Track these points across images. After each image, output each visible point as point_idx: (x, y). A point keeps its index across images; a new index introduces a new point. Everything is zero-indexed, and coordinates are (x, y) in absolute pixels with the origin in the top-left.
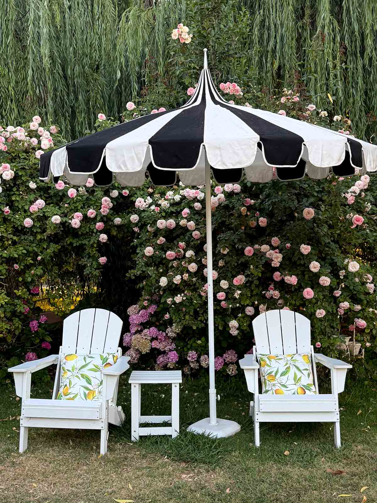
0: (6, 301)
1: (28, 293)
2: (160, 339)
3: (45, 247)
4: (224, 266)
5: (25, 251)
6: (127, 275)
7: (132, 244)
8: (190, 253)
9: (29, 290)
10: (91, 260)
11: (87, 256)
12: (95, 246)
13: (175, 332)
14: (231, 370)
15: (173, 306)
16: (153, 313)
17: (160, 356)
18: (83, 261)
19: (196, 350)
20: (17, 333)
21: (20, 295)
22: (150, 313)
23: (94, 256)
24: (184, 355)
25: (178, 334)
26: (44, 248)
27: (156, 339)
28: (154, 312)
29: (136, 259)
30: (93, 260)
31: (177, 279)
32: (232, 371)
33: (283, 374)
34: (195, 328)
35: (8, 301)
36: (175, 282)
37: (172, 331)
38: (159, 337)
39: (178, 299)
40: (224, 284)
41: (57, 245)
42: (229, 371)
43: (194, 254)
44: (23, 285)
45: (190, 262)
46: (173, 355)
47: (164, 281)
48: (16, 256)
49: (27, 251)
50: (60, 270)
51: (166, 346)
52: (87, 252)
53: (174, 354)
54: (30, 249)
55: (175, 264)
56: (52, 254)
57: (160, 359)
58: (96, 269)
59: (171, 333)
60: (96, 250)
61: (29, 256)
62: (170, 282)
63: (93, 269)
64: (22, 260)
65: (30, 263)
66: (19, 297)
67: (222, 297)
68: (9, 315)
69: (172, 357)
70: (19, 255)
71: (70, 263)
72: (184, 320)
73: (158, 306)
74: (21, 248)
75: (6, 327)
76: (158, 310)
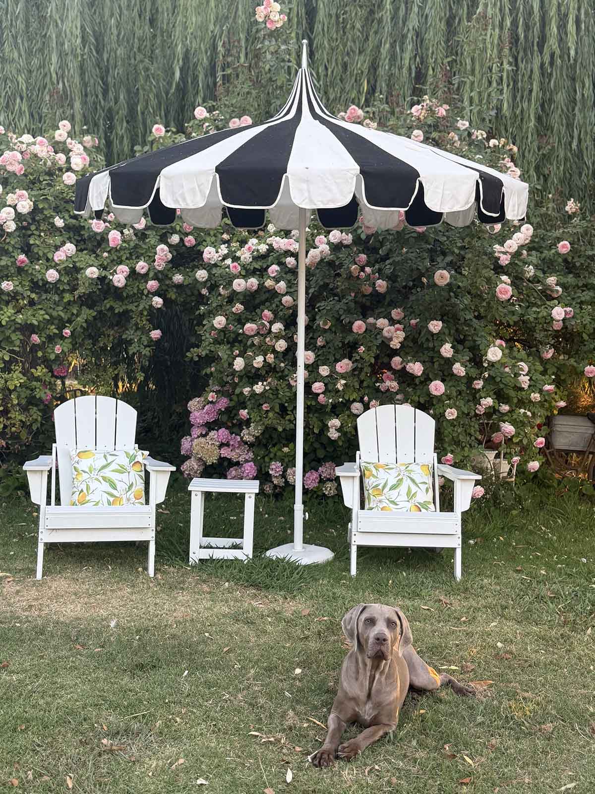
0: (22, 381)
1: (50, 374)
2: (232, 445)
3: (75, 312)
4: (324, 347)
5: (47, 317)
6: (188, 354)
7: (197, 313)
8: (277, 327)
9: (51, 371)
10: (139, 333)
11: (134, 327)
12: (145, 313)
13: (253, 436)
14: (329, 489)
16: (223, 410)
17: (231, 469)
18: (129, 334)
19: (282, 461)
20: (34, 427)
21: (39, 376)
22: (220, 410)
23: (143, 327)
24: (265, 466)
25: (257, 438)
26: (73, 314)
27: (228, 445)
28: (225, 408)
29: (201, 332)
30: (143, 333)
31: (259, 361)
33: (393, 488)
34: (280, 429)
35: (25, 382)
36: (255, 365)
37: (249, 434)
38: (231, 443)
39: (259, 388)
40: (324, 371)
41: (91, 311)
42: (326, 489)
43: (283, 328)
44: (43, 362)
45: (278, 337)
46: (249, 468)
47: (239, 364)
48: (36, 323)
49: (51, 316)
50: (94, 345)
51: (240, 455)
52: (133, 321)
53: (251, 466)
54: (55, 314)
55: (256, 340)
56: (85, 324)
57: (231, 472)
58: (146, 346)
59: (247, 437)
60: (147, 320)
61: (52, 324)
62: (248, 364)
63: (142, 346)
64: (43, 329)
65: (54, 334)
66: (38, 379)
67: (320, 388)
68: (24, 402)
69: (248, 470)
70: (39, 322)
71: (109, 336)
72: (266, 418)
73: (231, 400)
74: (42, 312)
75: (20, 418)
76: (230, 405)
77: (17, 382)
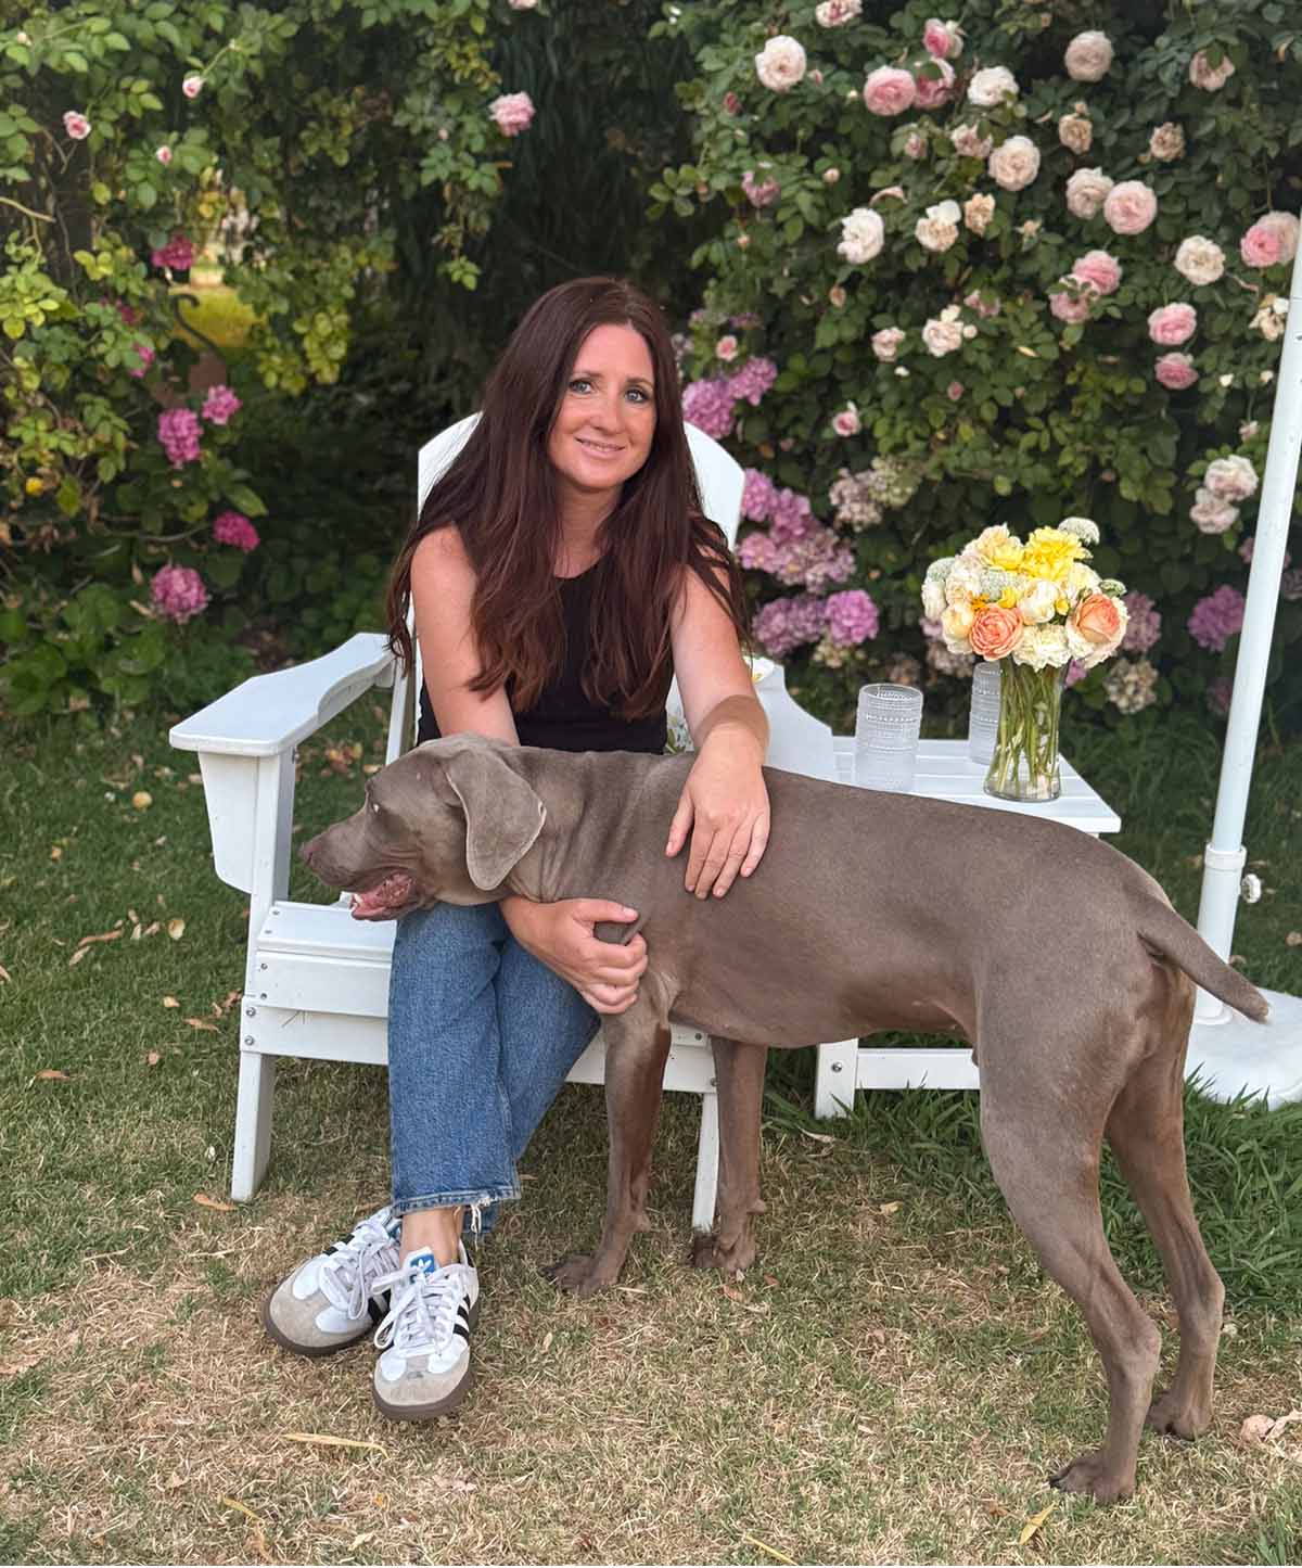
0: (51, 305)
1: (142, 268)
2: (782, 529)
3: (217, 24)
4: (1176, 163)
5: (118, 42)
6: (656, 192)
7: (657, 29)
8: (991, 84)
9: (144, 254)
10: (452, 106)
11: (434, 86)
12: (479, 27)
13: (879, 504)
14: (1130, 690)
15: (901, 371)
16: (755, 401)
17: (769, 607)
18: (420, 110)
20: (107, 472)
21: (105, 278)
22: (745, 401)
23: (469, 84)
24: (904, 608)
25: (887, 511)
26: (209, 33)
27: (764, 527)
28: (764, 398)
29: (700, 105)
30: (466, 109)
31: (939, 225)
32: (1136, 692)
34: (1003, 487)
35: (62, 307)
36: (928, 241)
37: (865, 496)
38: (780, 521)
39: (945, 332)
40: (1199, 258)
41: (279, 18)
42: (1121, 691)
43: (1014, 88)
44: (114, 222)
45: (1000, 125)
46: (855, 612)
47: (862, 234)
48: (80, 65)
49: (132, 40)
50: (284, 154)
51: (810, 564)
52: (431, 62)
53: (860, 605)
54: (145, 31)
55: (910, 141)
56: (256, 67)
57: (770, 618)
58: (480, 158)
59: (856, 507)
60: (484, 55)
61: (137, 73)
62: (898, 240)
63: (464, 156)
64: (106, 92)
65: (147, 112)
66: (104, 291)
67: (1180, 327)
68: (60, 379)
69: (849, 617)
70: (93, 62)
71: (336, 123)
72: (946, 442)
73: (782, 367)
74: (99, 24)
75: (53, 442)
76: (781, 387)
77: (31, 310)
